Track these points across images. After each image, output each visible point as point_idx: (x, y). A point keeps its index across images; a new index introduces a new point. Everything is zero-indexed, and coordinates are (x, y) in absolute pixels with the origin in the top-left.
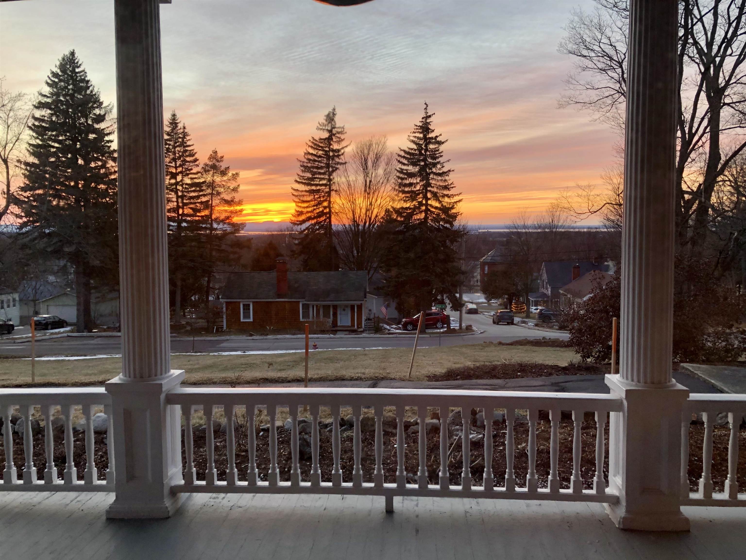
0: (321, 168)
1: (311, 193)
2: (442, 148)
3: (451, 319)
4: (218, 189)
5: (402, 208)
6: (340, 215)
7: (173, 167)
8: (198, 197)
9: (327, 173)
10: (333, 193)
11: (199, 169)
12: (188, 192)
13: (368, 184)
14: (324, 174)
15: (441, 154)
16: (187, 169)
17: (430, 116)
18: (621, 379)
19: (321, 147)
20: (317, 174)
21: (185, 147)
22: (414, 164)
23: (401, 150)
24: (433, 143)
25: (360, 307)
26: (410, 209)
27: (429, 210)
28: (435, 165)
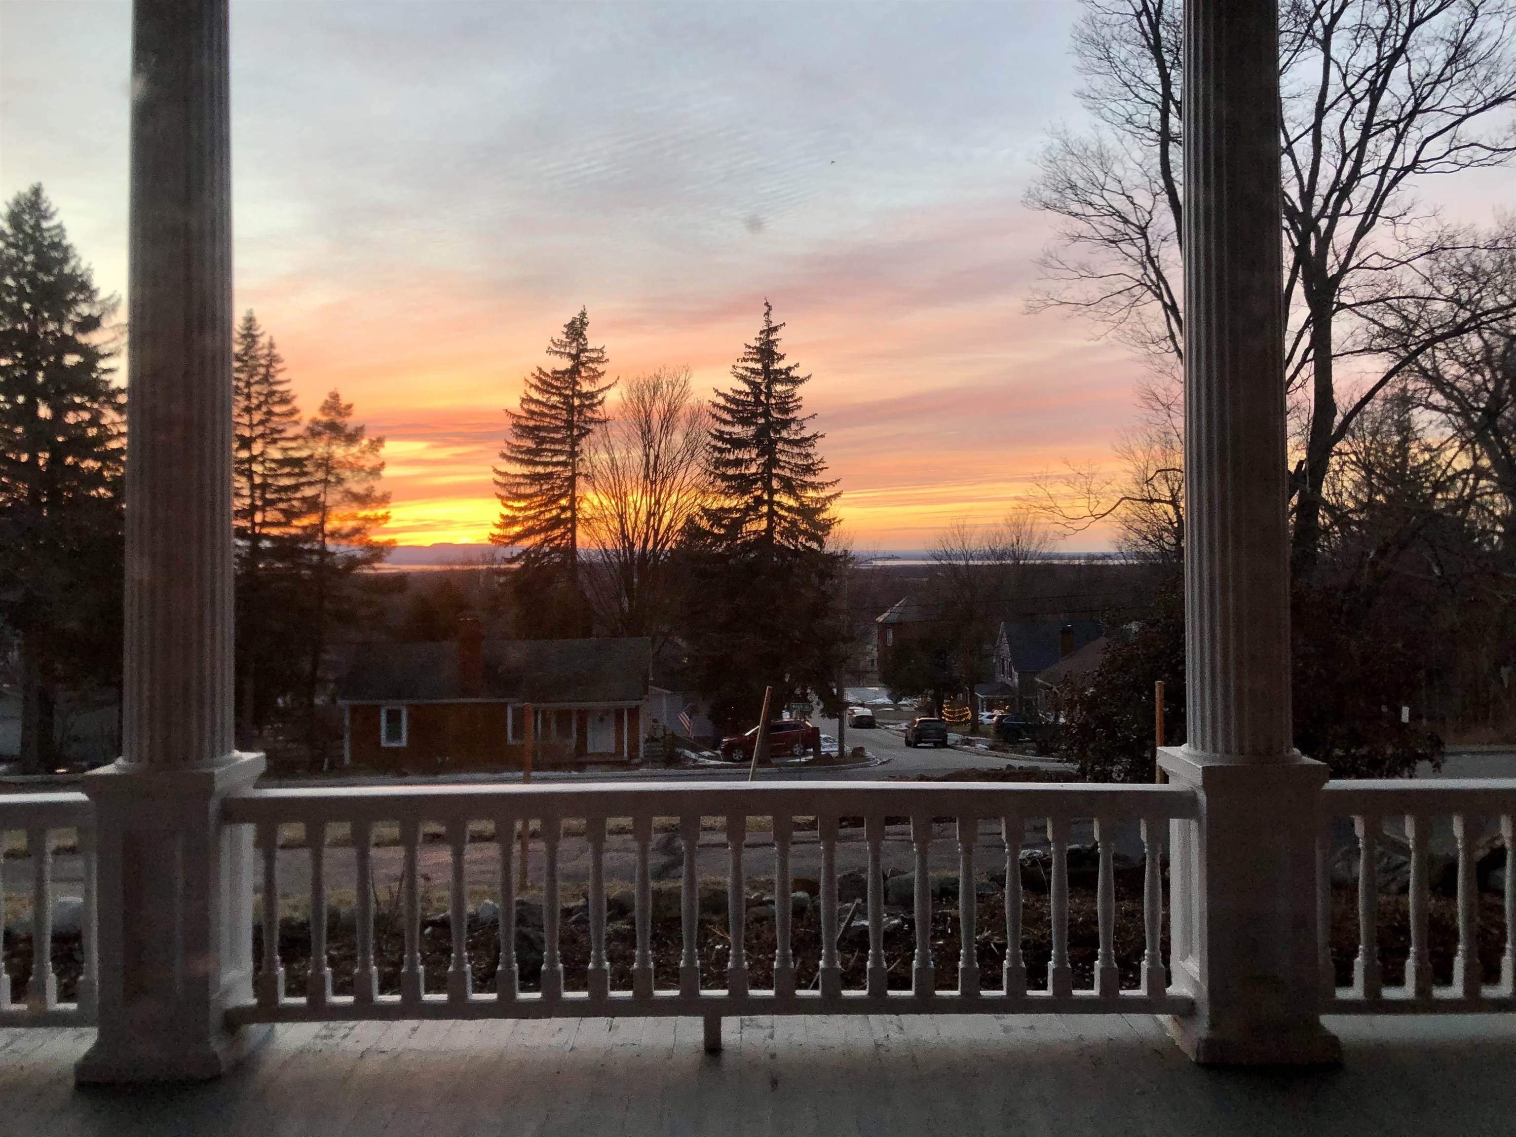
0: (557, 429)
1: (536, 480)
2: (800, 391)
3: (822, 736)
4: (338, 471)
5: (722, 509)
6: (596, 524)
7: (245, 425)
8: (296, 488)
9: (569, 440)
10: (580, 482)
11: (299, 430)
12: (276, 476)
13: (652, 463)
14: (562, 441)
15: (799, 403)
16: (274, 431)
17: (775, 329)
18: (1192, 751)
19: (557, 388)
20: (547, 442)
21: (271, 384)
22: (744, 422)
23: (719, 394)
24: (781, 382)
25: (634, 713)
26: (738, 510)
27: (776, 513)
28: (786, 424)
